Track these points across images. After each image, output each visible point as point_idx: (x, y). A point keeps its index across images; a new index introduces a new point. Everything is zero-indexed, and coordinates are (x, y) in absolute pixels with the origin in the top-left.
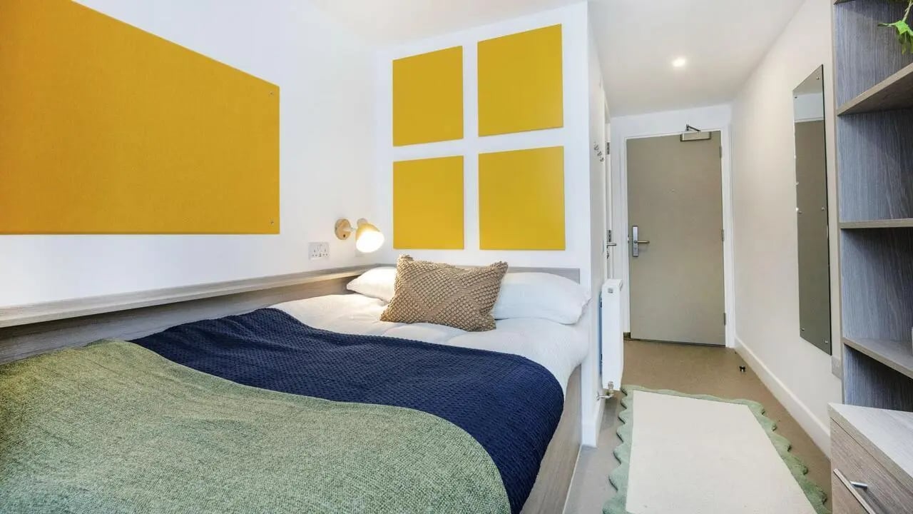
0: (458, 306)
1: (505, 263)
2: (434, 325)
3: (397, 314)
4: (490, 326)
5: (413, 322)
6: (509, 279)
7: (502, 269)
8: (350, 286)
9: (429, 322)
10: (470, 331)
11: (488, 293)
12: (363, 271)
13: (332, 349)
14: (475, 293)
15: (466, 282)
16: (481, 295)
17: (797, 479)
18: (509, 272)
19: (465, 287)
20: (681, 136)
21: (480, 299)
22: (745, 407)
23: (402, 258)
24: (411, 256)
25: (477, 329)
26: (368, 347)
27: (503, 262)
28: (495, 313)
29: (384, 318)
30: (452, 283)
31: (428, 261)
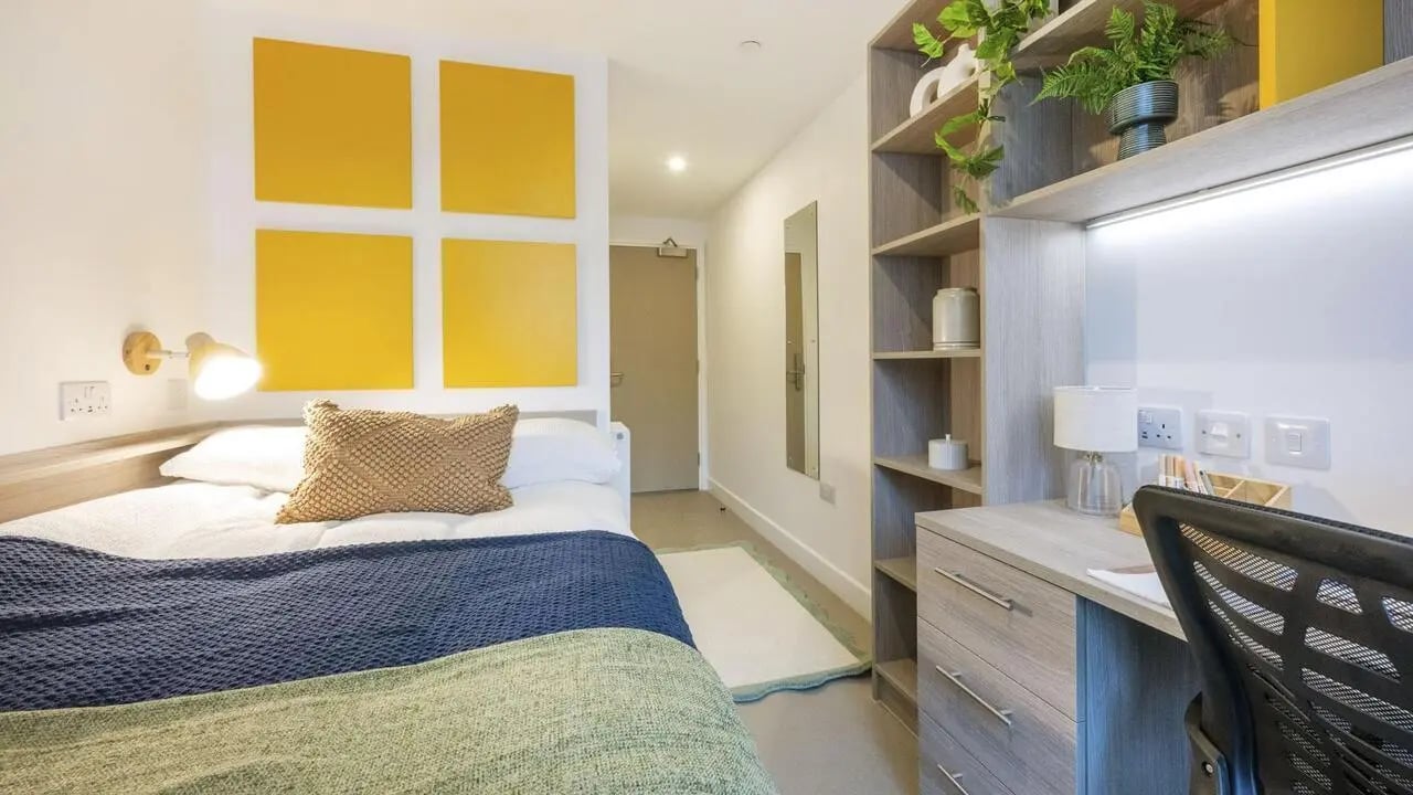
0: (451, 478)
1: (515, 407)
2: (402, 514)
3: (318, 505)
4: (504, 502)
5: (356, 517)
6: (521, 430)
7: (511, 415)
8: (167, 469)
9: (392, 511)
10: (471, 514)
11: (497, 452)
12: (202, 434)
13: (244, 590)
14: (479, 454)
15: (461, 439)
16: (488, 456)
17: (803, 604)
18: (522, 419)
19: (460, 447)
20: (658, 249)
21: (488, 463)
22: (739, 550)
23: (317, 406)
24: (332, 402)
25: (483, 508)
26: (335, 568)
27: (511, 405)
28: (506, 480)
29: (287, 518)
30: (436, 442)
31: (375, 409)
